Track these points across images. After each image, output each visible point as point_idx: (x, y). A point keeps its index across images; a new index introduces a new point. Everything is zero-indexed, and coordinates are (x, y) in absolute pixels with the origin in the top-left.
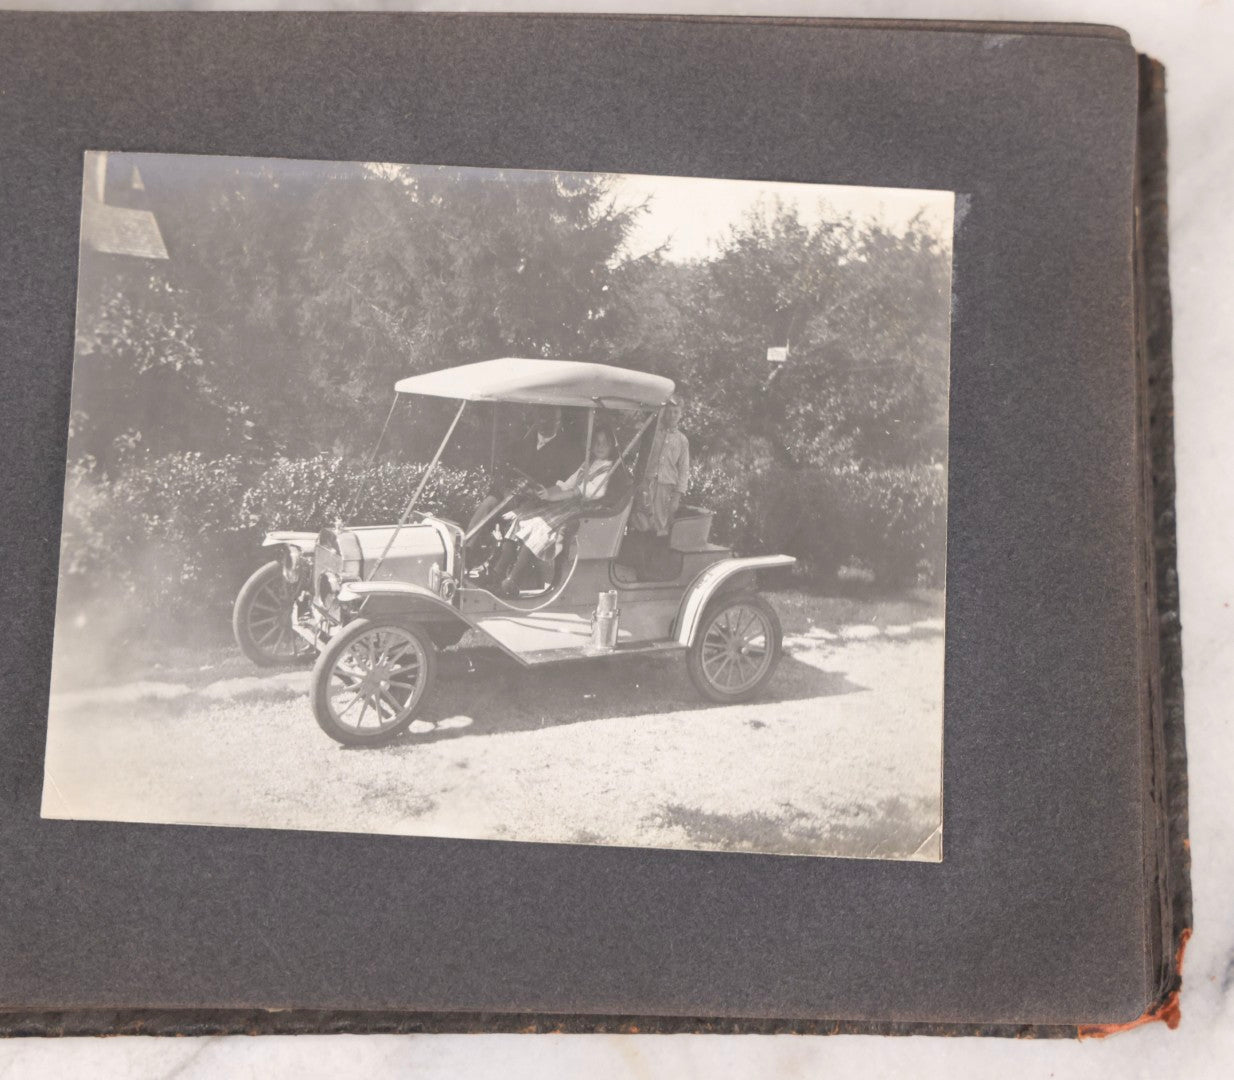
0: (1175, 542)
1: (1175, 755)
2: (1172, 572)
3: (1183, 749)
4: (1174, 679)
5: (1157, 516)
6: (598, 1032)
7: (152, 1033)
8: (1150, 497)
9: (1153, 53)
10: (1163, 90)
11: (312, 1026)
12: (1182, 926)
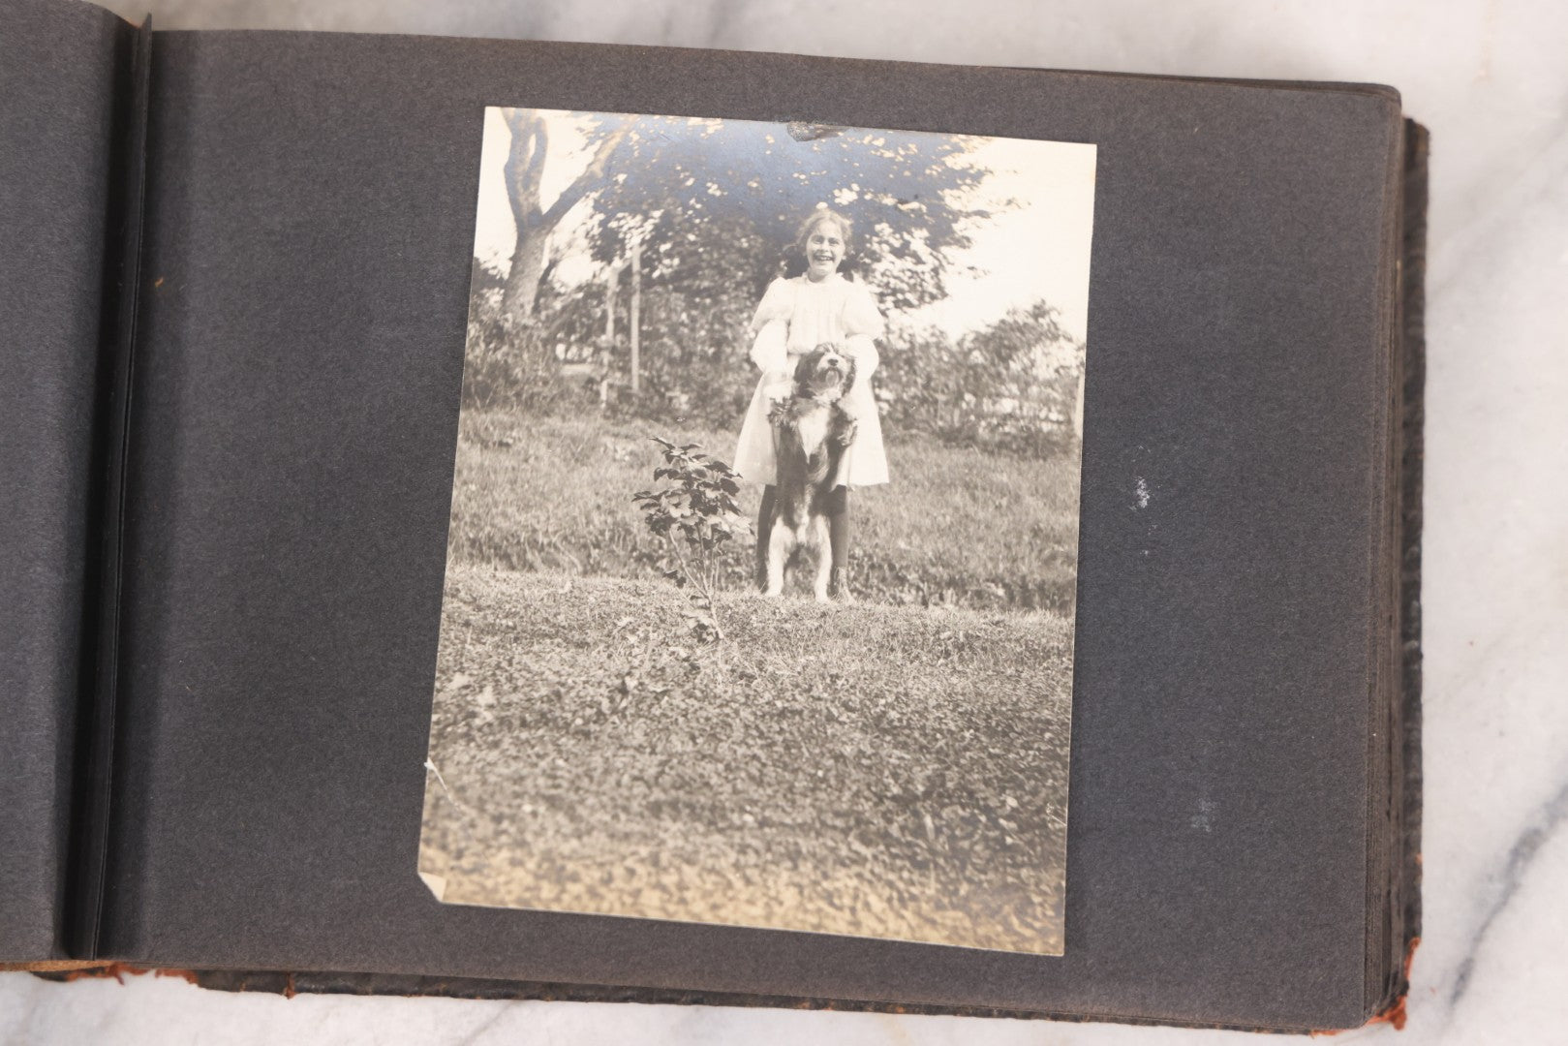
0: (1420, 576)
1: (1412, 775)
2: (1415, 603)
3: (1419, 770)
4: (1415, 705)
5: (1405, 550)
6: (867, 1011)
7: (454, 995)
8: (1398, 532)
9: (1420, 118)
10: (1427, 154)
11: (603, 995)
12: (1412, 934)
